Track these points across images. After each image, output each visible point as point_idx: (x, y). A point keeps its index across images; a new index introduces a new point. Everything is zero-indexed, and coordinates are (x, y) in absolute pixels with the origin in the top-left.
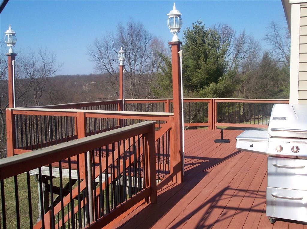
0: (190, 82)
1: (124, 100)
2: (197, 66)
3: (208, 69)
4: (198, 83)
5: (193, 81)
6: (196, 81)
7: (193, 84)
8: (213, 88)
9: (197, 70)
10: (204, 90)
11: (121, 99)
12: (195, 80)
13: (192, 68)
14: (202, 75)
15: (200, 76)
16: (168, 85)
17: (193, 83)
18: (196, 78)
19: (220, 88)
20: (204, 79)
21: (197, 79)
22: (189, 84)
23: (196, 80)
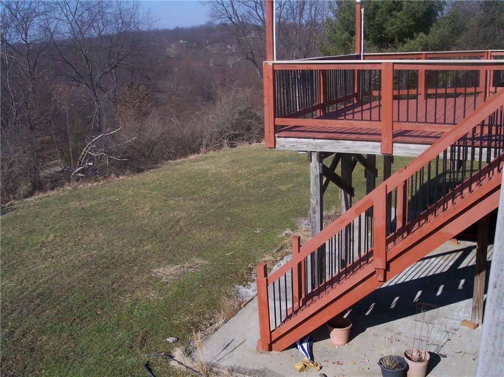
0: (383, 34)
1: (362, 54)
2: (395, 7)
3: (414, 10)
4: (395, 34)
5: (387, 30)
6: (393, 32)
7: (387, 37)
8: (422, 42)
9: (394, 12)
10: (406, 45)
11: (359, 54)
12: (390, 29)
13: (384, 10)
14: (404, 22)
15: (398, 23)
16: (346, 38)
17: (387, 35)
18: (391, 26)
19: (434, 42)
20: (405, 27)
21: (394, 27)
22: (381, 36)
23: (393, 30)
